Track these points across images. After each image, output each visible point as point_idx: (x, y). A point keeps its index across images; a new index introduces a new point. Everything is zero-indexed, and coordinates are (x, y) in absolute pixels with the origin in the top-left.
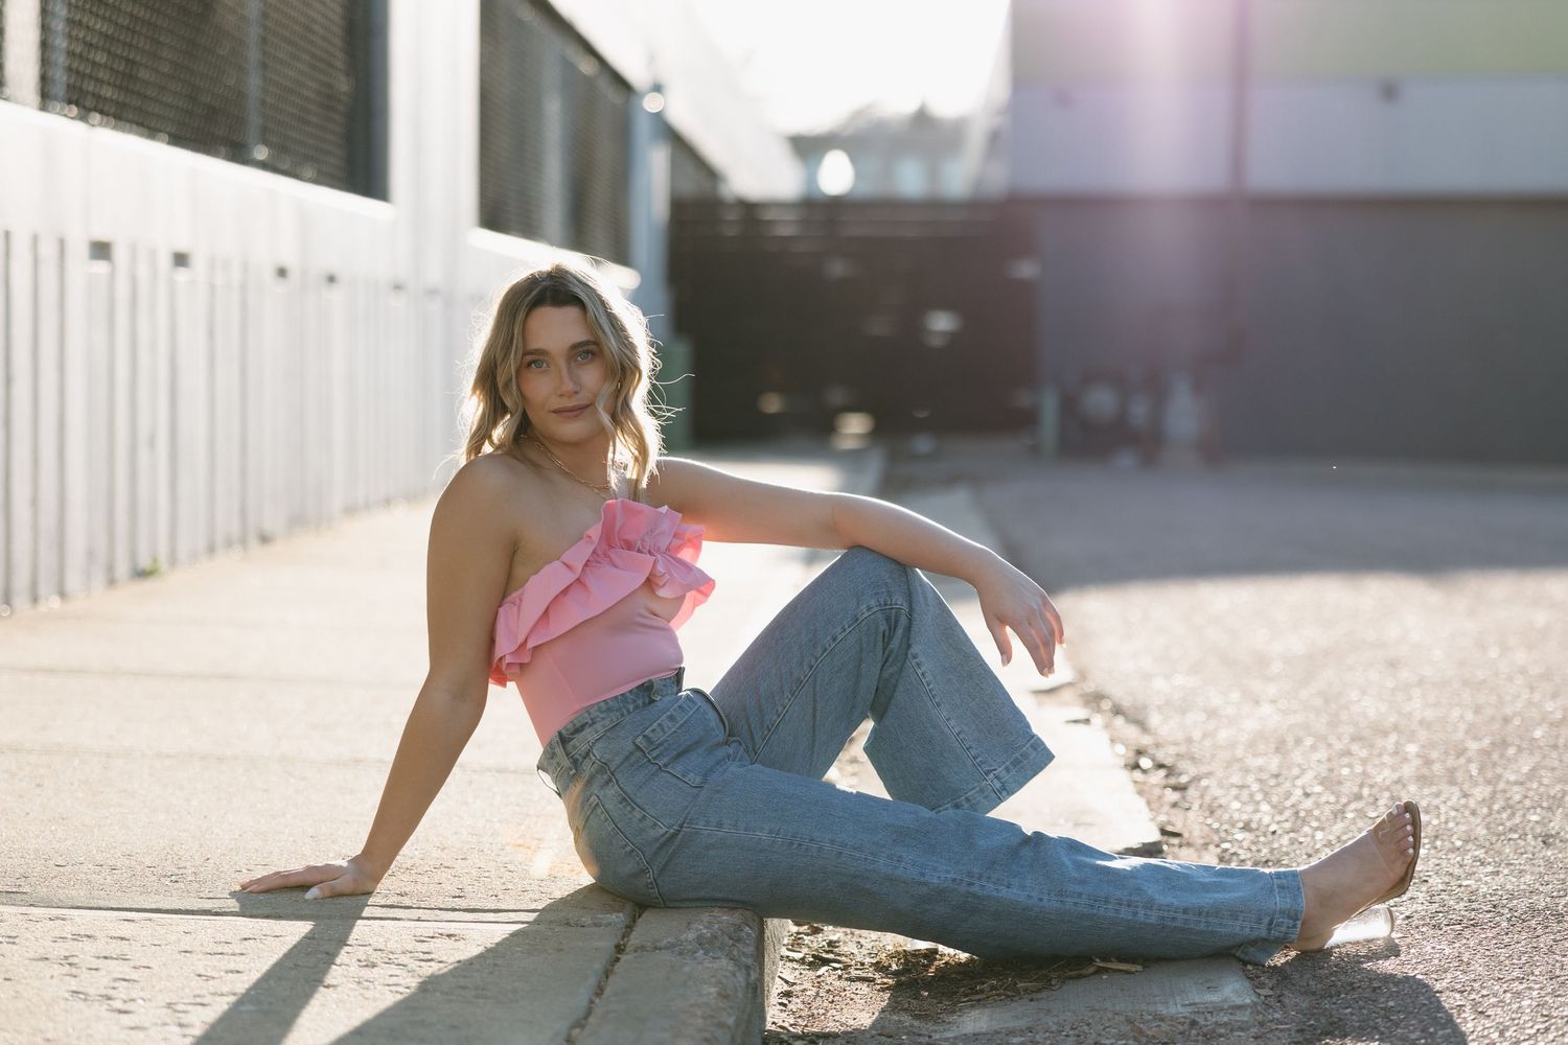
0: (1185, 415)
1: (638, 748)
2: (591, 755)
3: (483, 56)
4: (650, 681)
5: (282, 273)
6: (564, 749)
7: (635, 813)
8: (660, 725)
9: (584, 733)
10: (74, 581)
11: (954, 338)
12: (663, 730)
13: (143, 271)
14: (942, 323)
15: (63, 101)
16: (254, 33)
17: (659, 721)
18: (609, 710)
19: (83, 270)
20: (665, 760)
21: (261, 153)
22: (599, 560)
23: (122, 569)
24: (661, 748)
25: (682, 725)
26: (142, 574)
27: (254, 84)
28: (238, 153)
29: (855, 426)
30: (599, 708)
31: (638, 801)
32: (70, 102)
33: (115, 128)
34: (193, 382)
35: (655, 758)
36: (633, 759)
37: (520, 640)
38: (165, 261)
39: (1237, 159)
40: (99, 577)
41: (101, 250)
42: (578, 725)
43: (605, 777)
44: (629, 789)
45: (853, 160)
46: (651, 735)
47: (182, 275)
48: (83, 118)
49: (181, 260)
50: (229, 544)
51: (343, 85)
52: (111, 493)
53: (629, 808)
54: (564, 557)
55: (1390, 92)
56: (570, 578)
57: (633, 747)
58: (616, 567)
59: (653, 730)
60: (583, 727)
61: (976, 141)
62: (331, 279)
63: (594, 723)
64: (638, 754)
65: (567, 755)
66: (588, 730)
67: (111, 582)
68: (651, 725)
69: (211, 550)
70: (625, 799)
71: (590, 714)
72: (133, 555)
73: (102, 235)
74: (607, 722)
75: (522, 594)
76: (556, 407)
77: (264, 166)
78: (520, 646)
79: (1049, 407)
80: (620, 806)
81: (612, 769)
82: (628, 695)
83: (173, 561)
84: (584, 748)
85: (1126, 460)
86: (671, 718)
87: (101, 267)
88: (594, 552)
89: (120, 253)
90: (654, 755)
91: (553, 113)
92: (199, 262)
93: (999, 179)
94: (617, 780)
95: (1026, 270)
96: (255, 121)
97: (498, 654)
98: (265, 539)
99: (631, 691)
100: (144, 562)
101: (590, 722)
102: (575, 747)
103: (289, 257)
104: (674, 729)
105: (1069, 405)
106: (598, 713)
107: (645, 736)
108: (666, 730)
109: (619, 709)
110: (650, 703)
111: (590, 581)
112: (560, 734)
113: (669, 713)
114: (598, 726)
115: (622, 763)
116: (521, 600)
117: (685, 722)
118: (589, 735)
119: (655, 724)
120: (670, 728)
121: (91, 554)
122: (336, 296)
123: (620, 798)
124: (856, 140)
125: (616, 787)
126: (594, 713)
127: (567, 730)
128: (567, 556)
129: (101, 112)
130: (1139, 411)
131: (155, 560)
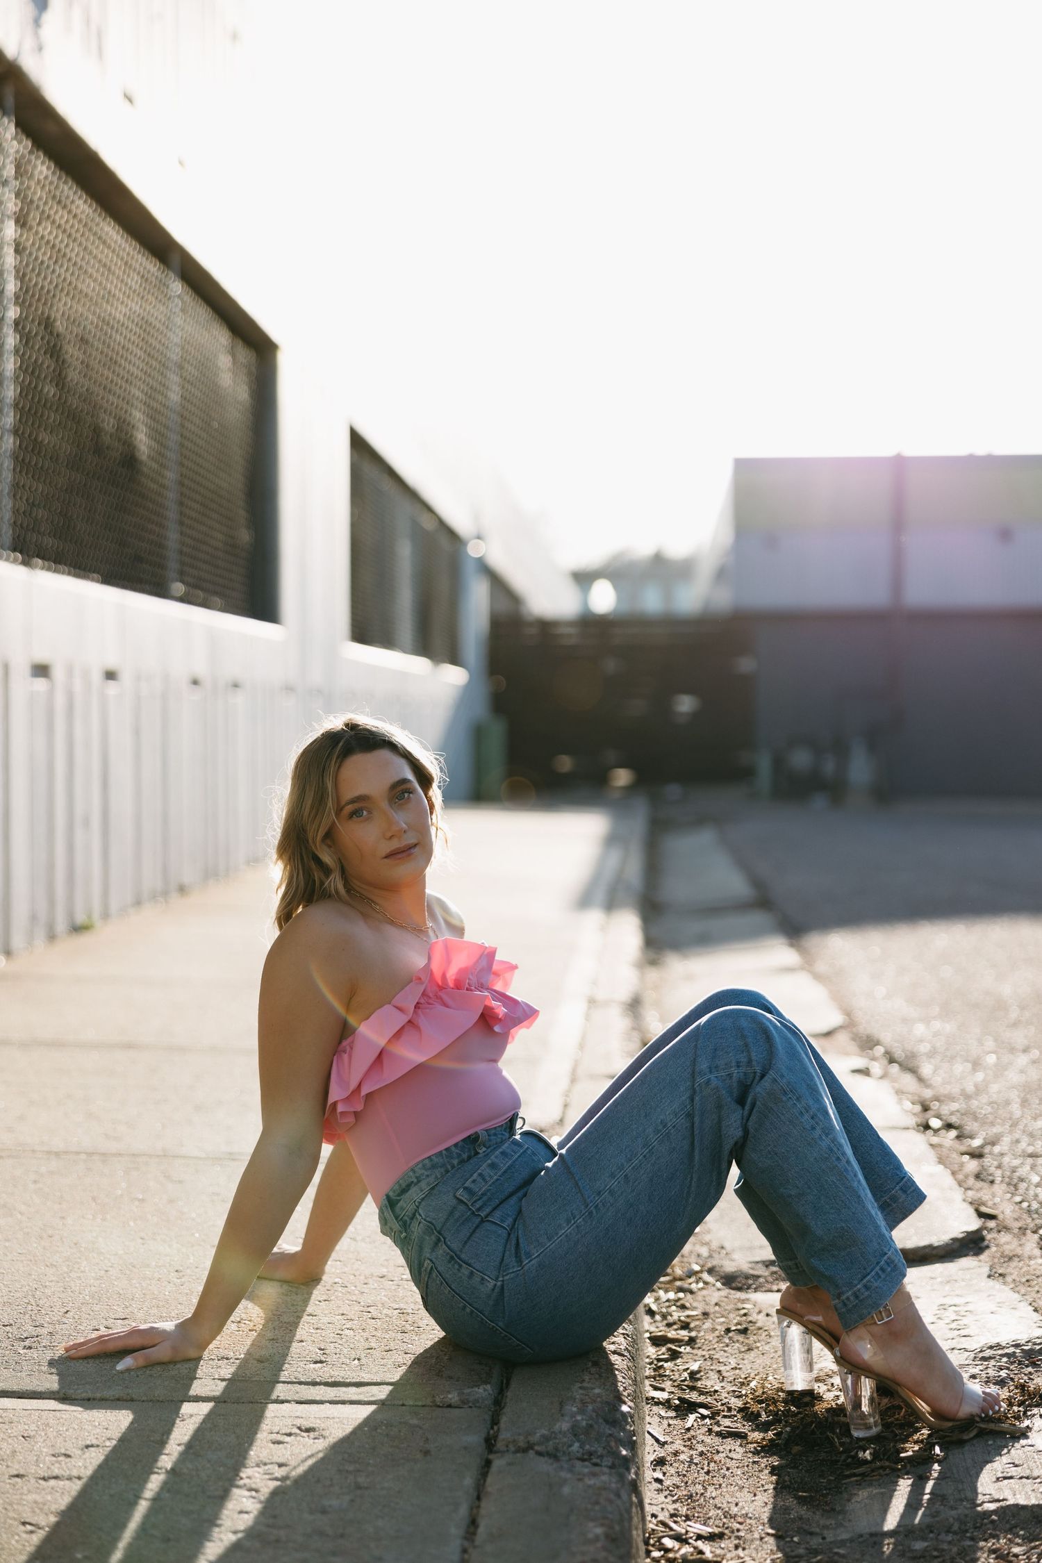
0: (860, 769)
1: (461, 1201)
2: (418, 1216)
3: (353, 515)
4: (476, 1133)
5: (195, 682)
6: (393, 1211)
7: (463, 1270)
8: (480, 1175)
9: (410, 1192)
10: (18, 941)
11: (696, 716)
12: (484, 1179)
13: (78, 686)
14: (685, 704)
15: (9, 549)
16: (171, 495)
17: (479, 1171)
18: (434, 1167)
19: (24, 687)
20: (488, 1210)
21: (178, 588)
22: (430, 1001)
23: (61, 926)
24: (485, 1198)
25: (505, 1172)
26: (78, 929)
27: (173, 537)
28: (158, 589)
29: (622, 777)
30: (424, 1166)
31: (463, 1256)
32: (14, 550)
33: (56, 571)
34: (122, 771)
35: (479, 1210)
36: (457, 1214)
37: (353, 1085)
38: (97, 677)
39: (897, 582)
40: (41, 934)
41: (41, 670)
42: (404, 1186)
43: (433, 1238)
44: (454, 1246)
45: (615, 587)
46: (472, 1186)
47: (112, 688)
48: (26, 563)
49: (110, 675)
50: (154, 897)
51: (245, 536)
52: (51, 867)
53: (457, 1266)
54: (394, 1001)
55: (1005, 535)
56: (402, 1019)
57: (455, 1201)
58: (446, 1005)
59: (474, 1181)
60: (409, 1186)
61: (705, 571)
62: (236, 686)
63: (419, 1181)
64: (462, 1207)
65: (396, 1218)
66: (413, 1190)
67: (52, 937)
68: (472, 1175)
69: (138, 903)
70: (454, 1257)
71: (414, 1172)
72: (71, 914)
73: (41, 656)
74: (431, 1179)
75: (353, 1042)
76: (388, 851)
77: (183, 599)
78: (352, 1092)
79: (764, 765)
80: (450, 1266)
81: (438, 1229)
82: (453, 1149)
83: (106, 915)
84: (412, 1207)
85: (819, 802)
86: (493, 1166)
87: (40, 684)
88: (424, 994)
89: (58, 673)
90: (478, 1206)
91: (405, 553)
92: (126, 677)
93: (724, 599)
94: (445, 1238)
95: (746, 665)
96: (173, 565)
97: (331, 1100)
98: (182, 890)
99: (456, 1145)
100: (80, 918)
101: (415, 1180)
102: (402, 1209)
103: (201, 670)
104: (495, 1177)
105: (778, 763)
106: (423, 1171)
107: (465, 1189)
108: (488, 1179)
109: (443, 1165)
110: (475, 1155)
111: (422, 1022)
112: (388, 1197)
113: (489, 1161)
114: (423, 1184)
115: (447, 1219)
116: (352, 1048)
117: (509, 1168)
118: (415, 1194)
119: (475, 1175)
120: (491, 1177)
121: (33, 918)
122: (239, 699)
123: (448, 1257)
124: (616, 572)
125: (444, 1246)
126: (419, 1172)
127: (394, 1192)
128: (398, 1000)
129: (43, 558)
130: (829, 767)
131: (89, 917)
